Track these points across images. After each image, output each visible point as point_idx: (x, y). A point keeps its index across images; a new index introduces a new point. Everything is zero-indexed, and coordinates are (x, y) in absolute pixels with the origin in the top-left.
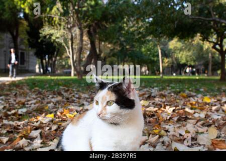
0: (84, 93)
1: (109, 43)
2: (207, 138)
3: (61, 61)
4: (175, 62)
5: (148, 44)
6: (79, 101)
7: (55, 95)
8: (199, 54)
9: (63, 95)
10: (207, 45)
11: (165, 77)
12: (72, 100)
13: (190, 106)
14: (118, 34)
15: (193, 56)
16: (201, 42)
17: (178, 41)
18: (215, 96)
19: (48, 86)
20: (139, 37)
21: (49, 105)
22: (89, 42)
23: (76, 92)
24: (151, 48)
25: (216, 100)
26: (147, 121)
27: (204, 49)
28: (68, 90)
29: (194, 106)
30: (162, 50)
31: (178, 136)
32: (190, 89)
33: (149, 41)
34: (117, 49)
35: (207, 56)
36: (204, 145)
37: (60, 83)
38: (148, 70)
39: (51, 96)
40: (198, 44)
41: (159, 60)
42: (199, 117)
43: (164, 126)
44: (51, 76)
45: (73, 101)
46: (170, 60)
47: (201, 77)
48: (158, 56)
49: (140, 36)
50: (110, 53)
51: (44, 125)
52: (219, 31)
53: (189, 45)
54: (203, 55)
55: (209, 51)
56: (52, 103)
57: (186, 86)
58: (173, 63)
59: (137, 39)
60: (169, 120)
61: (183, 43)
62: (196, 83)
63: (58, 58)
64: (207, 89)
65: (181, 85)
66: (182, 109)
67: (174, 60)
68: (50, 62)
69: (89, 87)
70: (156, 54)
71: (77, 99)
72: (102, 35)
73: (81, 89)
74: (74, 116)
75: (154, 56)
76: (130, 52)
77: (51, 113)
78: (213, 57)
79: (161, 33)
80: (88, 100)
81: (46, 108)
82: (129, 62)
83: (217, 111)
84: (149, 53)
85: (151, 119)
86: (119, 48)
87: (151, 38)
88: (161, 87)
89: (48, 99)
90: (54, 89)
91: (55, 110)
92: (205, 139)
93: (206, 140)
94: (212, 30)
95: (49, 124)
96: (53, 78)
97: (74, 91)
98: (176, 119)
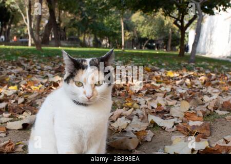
0: (46, 65)
1: (70, 13)
2: (179, 111)
3: (15, 29)
4: (136, 36)
5: (110, 16)
6: (43, 73)
7: (14, 65)
8: (160, 29)
9: (23, 66)
10: (168, 21)
11: (127, 51)
12: (34, 72)
13: (155, 80)
14: (79, 3)
15: (154, 31)
16: (164, 17)
17: (141, 15)
18: (177, 71)
19: (4, 55)
20: (103, 8)
21: (10, 76)
22: (48, 10)
23: (37, 64)
24: (113, 21)
25: (178, 75)
26: (117, 95)
27: (165, 25)
28: (28, 61)
29: (160, 80)
30: (124, 23)
31: (150, 109)
32: (153, 63)
33: (112, 13)
34: (78, 19)
35: (167, 31)
36: (178, 117)
37: (18, 53)
38: (109, 42)
39: (10, 67)
40: (160, 18)
41: (121, 33)
42: (166, 90)
43: (135, 99)
44: (6, 45)
45: (36, 73)
46: (132, 33)
47: (161, 52)
48: (120, 29)
49: (103, 6)
50: (70, 23)
51: (8, 98)
52: (181, 7)
53: (151, 20)
54: (163, 30)
55: (170, 26)
56: (13, 75)
57: (148, 60)
58: (134, 37)
59: (100, 10)
60: (138, 93)
61: (145, 17)
62: (157, 57)
63: (12, 26)
64: (168, 64)
65: (143, 59)
66: (148, 83)
67: (135, 33)
68: (4, 29)
69: (51, 59)
70: (118, 27)
71: (40, 71)
72: (63, 3)
73: (41, 60)
74: (40, 89)
75: (116, 29)
76: (92, 23)
77: (13, 85)
78: (173, 33)
79: (124, 5)
80: (52, 72)
81: (7, 80)
82: (90, 34)
83: (181, 85)
84: (111, 25)
85: (121, 92)
86: (80, 19)
87: (114, 10)
88: (124, 61)
89: (7, 70)
90: (12, 59)
91: (17, 82)
92: (177, 111)
93: (179, 113)
94: (175, 6)
95: (14, 97)
96: (8, 47)
97: (34, 62)
98: (144, 92)
